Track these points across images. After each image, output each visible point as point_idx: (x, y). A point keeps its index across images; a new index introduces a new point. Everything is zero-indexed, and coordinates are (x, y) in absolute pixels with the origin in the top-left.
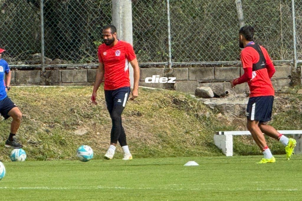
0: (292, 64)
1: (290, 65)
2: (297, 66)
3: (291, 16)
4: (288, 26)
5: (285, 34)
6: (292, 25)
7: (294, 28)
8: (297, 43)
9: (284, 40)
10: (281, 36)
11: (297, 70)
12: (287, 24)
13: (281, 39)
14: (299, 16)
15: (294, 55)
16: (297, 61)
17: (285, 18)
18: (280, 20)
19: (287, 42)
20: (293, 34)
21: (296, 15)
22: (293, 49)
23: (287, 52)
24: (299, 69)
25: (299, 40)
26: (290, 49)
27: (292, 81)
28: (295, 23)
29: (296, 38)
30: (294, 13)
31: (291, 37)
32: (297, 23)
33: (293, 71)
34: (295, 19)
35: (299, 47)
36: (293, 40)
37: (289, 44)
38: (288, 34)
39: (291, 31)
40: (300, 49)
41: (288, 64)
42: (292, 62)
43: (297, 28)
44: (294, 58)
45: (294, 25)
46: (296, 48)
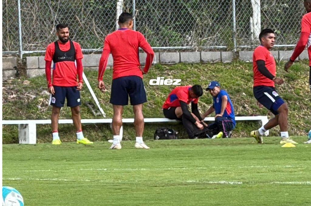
0: (18, 55)
1: (15, 56)
2: (23, 56)
3: (16, 8)
4: (14, 18)
5: (10, 26)
6: (18, 17)
7: (20, 20)
8: (23, 34)
9: (10, 32)
10: (7, 27)
11: (23, 61)
12: (12, 16)
13: (7, 30)
14: (25, 9)
15: (19, 46)
16: (23, 52)
17: (11, 10)
18: (6, 12)
19: (13, 34)
20: (18, 26)
21: (22, 7)
22: (19, 40)
23: (12, 43)
24: (25, 60)
25: (25, 32)
26: (16, 41)
27: (17, 72)
28: (21, 15)
29: (22, 30)
30: (19, 5)
31: (17, 29)
32: (23, 15)
33: (19, 62)
34: (21, 11)
35: (25, 38)
36: (19, 32)
37: (14, 35)
38: (14, 26)
39: (17, 23)
40: (26, 40)
41: (14, 55)
42: (18, 53)
43: (23, 20)
44: (19, 49)
45: (20, 17)
46: (22, 39)
